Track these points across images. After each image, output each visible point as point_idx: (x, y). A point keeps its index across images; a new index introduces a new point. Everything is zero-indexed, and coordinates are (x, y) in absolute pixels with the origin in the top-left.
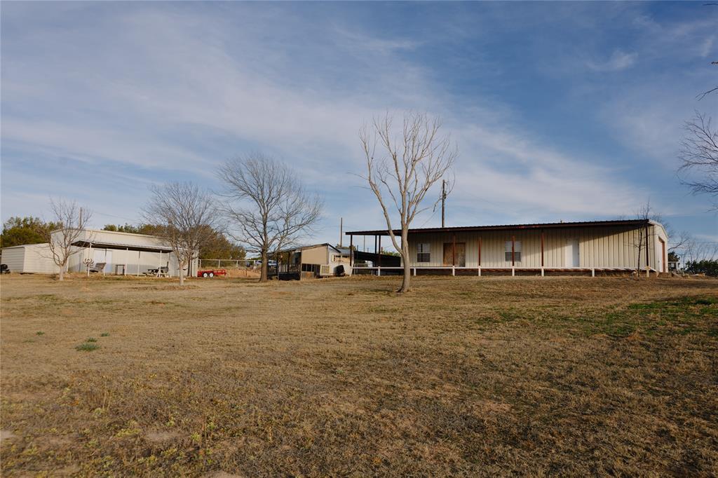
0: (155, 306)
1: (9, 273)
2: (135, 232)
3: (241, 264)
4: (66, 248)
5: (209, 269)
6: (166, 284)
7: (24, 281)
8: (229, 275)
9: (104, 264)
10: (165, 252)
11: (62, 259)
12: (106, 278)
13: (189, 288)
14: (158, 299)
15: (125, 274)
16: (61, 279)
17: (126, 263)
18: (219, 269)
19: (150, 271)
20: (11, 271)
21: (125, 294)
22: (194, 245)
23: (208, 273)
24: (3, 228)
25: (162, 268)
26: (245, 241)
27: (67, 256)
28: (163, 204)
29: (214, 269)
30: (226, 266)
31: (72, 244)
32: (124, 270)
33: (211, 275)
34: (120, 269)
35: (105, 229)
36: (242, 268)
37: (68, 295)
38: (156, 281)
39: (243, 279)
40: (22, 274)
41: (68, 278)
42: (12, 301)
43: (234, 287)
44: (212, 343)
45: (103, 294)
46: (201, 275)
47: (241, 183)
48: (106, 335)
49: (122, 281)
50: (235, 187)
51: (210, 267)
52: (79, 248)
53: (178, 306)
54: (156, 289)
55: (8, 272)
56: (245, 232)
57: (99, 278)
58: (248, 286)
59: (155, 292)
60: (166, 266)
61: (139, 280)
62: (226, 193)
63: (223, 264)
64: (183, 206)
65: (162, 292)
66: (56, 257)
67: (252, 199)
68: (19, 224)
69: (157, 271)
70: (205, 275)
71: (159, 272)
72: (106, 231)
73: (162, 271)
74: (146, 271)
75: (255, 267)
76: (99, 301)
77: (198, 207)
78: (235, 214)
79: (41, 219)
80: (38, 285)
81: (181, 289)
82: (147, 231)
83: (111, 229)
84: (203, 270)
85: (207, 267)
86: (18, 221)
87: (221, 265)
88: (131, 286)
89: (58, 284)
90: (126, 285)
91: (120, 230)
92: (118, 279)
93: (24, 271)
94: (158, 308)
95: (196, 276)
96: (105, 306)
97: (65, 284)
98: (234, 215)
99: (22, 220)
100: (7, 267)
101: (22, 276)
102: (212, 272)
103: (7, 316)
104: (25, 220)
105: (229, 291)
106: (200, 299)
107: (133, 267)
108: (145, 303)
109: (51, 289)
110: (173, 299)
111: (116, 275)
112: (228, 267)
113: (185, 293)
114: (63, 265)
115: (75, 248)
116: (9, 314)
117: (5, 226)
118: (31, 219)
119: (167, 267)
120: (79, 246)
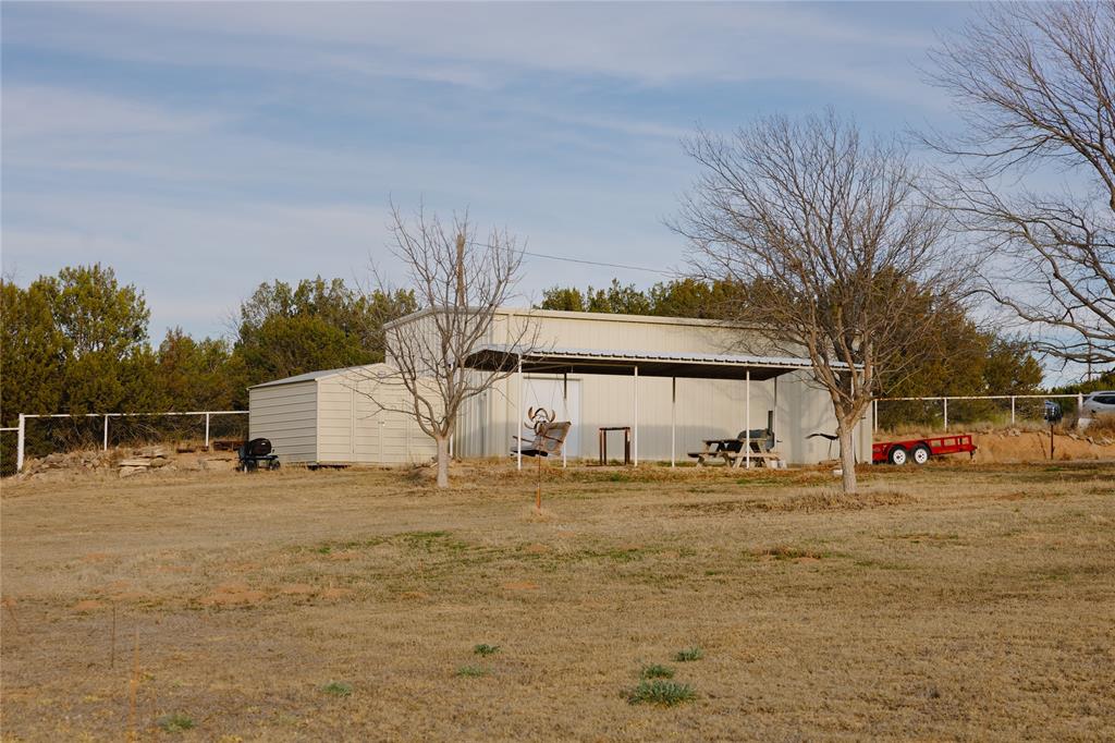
0: (789, 563)
1: (277, 465)
2: (644, 311)
3: (1027, 411)
4: (448, 376)
5: (910, 433)
6: (793, 492)
7: (329, 491)
8: (984, 455)
9: (564, 427)
10: (761, 374)
11: (439, 411)
12: (576, 476)
13: (877, 501)
14: (791, 542)
15: (635, 457)
16: (443, 482)
17: (634, 421)
18: (945, 431)
19: (715, 447)
20: (283, 460)
21: (669, 525)
22: (856, 345)
23: (910, 449)
24: (240, 323)
25: (755, 434)
26: (1058, 322)
27: (453, 401)
28: (738, 203)
29: (929, 432)
30: (968, 421)
31: (468, 364)
32: (627, 446)
33: (921, 456)
34: (616, 440)
35: (547, 306)
36: (1034, 425)
37: (490, 530)
38: (743, 480)
39: (1048, 468)
40: (313, 468)
41: (462, 480)
42: (336, 553)
43: (1043, 496)
44: (1070, 688)
45: (600, 528)
46: (883, 455)
47: (1032, 99)
48: (692, 658)
49: (632, 485)
50: (1010, 117)
51: (914, 428)
52: (489, 373)
53: (870, 564)
54: (763, 507)
55: (273, 464)
56: (1058, 285)
57: (554, 475)
58: (1094, 491)
59: (765, 517)
60: (764, 426)
61: (682, 478)
62: (977, 142)
63: (960, 414)
64: (808, 206)
65: (788, 517)
66: (423, 409)
67: (1078, 155)
68: (285, 304)
69: (736, 445)
70: (900, 457)
71: (747, 451)
72: (551, 312)
73: (755, 447)
74: (700, 448)
75: (1083, 422)
76: (596, 549)
77: (862, 203)
78: (1011, 218)
79: (349, 285)
80: (379, 502)
81: (850, 507)
82: (681, 302)
83: (564, 302)
84: (887, 439)
85: (902, 428)
86: (282, 293)
87: (954, 419)
88: (669, 501)
89: (436, 499)
90: (647, 497)
91: (597, 305)
92: (614, 479)
93: (321, 458)
94: (801, 570)
95: (869, 458)
96: (624, 567)
97: (459, 498)
98: (1012, 225)
99: (295, 289)
100: (268, 445)
101: (316, 477)
102: (924, 444)
103: (345, 598)
104: (303, 290)
105: (1033, 509)
106: (938, 541)
107: (657, 435)
108: (755, 556)
109: (427, 515)
110: (839, 540)
111: (603, 462)
112: (979, 425)
113: (872, 517)
114: (444, 434)
115: (477, 377)
116: (349, 592)
117: (245, 314)
118: (320, 286)
119: (769, 432)
120: (489, 367)
